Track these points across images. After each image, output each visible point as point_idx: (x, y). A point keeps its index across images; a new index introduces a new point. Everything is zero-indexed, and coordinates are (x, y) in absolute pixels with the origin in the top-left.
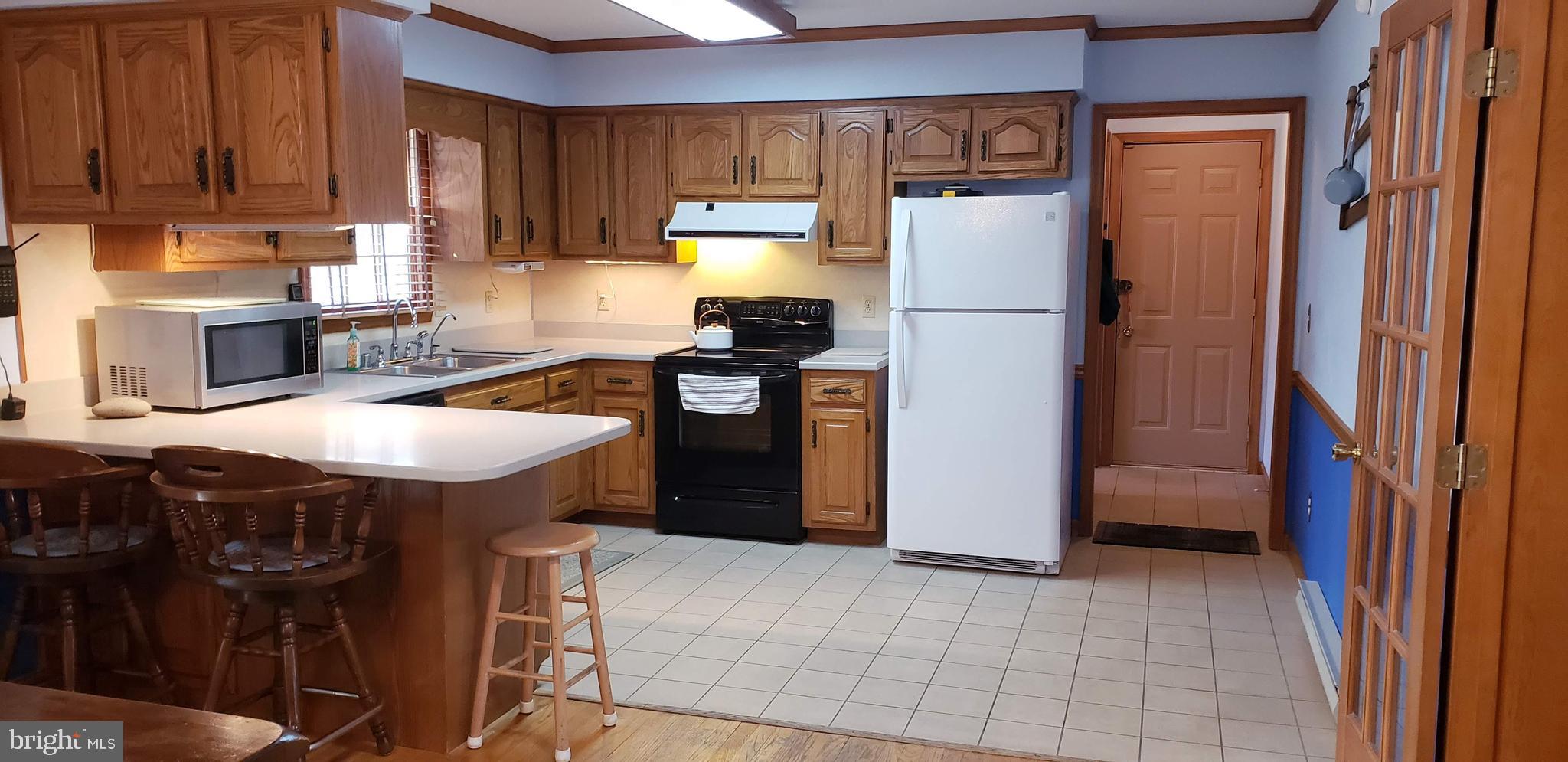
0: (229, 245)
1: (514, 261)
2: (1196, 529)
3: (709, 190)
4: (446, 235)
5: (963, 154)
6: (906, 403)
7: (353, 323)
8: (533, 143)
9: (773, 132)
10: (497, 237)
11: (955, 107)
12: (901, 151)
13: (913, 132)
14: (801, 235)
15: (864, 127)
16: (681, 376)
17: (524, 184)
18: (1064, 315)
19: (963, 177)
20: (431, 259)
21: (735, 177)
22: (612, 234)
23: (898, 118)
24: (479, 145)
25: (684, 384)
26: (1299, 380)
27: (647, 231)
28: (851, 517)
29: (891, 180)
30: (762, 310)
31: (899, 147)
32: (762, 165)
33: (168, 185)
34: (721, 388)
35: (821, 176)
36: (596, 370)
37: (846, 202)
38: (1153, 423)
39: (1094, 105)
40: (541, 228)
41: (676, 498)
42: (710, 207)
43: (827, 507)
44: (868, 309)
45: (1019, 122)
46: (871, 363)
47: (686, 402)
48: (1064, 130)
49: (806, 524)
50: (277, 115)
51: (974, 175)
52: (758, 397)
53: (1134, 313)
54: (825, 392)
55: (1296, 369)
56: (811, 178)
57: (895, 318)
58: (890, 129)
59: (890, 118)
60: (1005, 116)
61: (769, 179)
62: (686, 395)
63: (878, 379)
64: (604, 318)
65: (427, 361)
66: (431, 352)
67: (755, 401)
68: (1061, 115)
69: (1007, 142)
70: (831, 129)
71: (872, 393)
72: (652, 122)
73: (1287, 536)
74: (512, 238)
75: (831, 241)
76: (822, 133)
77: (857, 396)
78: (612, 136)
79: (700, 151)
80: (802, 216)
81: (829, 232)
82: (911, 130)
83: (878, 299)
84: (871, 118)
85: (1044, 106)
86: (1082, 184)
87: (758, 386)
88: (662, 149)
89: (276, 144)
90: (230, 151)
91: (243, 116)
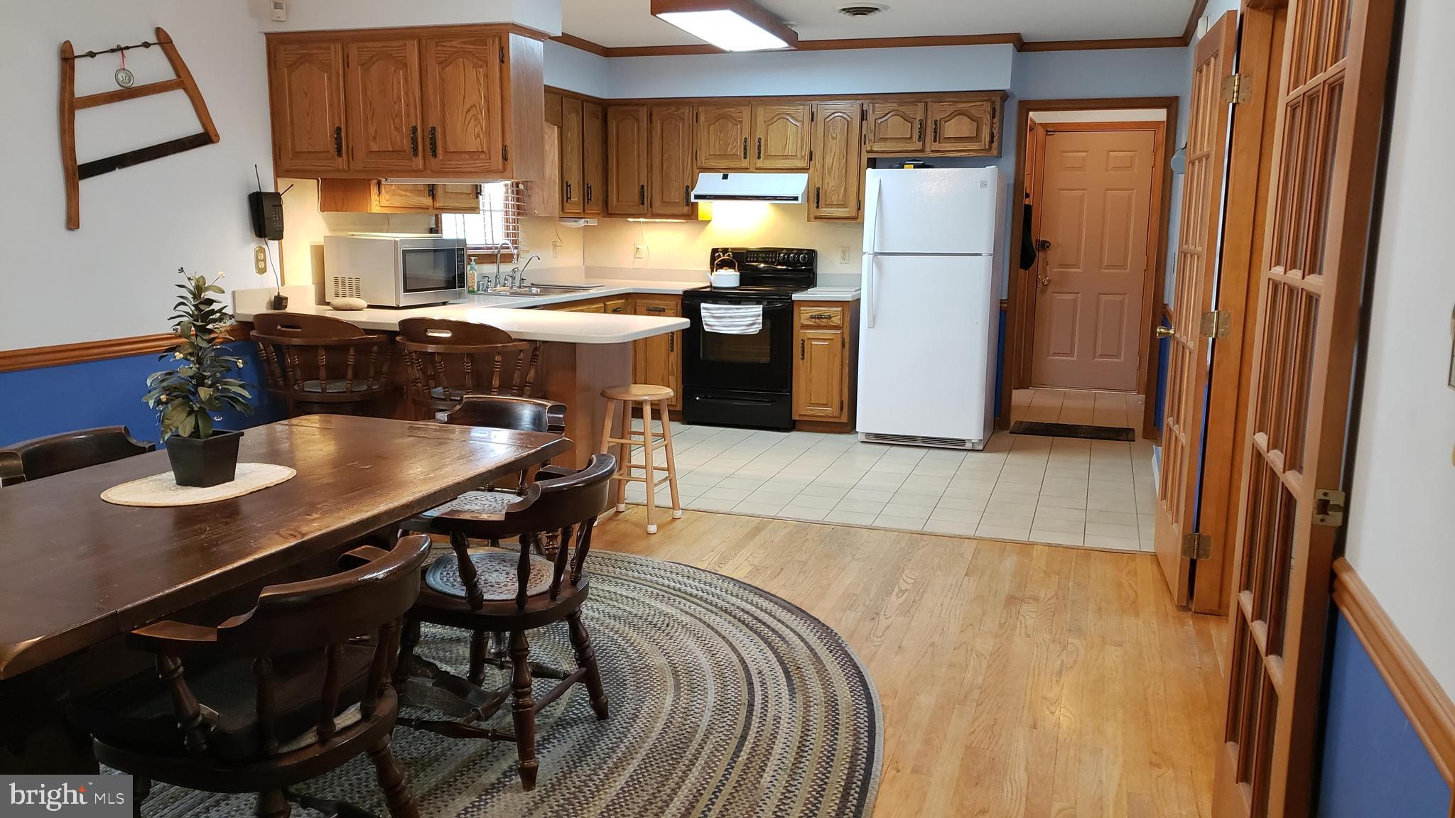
0: (407, 196)
1: (577, 217)
2: (1090, 426)
3: (724, 164)
4: (530, 196)
5: (920, 137)
6: (873, 323)
7: (473, 258)
8: (593, 126)
9: (775, 119)
10: (568, 198)
11: (914, 102)
12: (873, 134)
13: (882, 120)
14: (796, 198)
15: (845, 116)
16: (703, 305)
17: (585, 158)
18: (992, 257)
19: (919, 155)
20: (519, 214)
21: (745, 154)
22: (649, 198)
23: (871, 110)
24: (556, 127)
25: (704, 311)
26: (1167, 311)
27: (677, 196)
28: (830, 411)
29: (865, 157)
30: (762, 258)
31: (871, 131)
32: (766, 145)
33: (389, 151)
34: (733, 315)
35: (811, 153)
36: (638, 301)
37: (830, 173)
38: (1064, 354)
39: (1020, 102)
40: (597, 192)
41: (698, 398)
42: (725, 177)
43: (811, 404)
44: (844, 258)
45: (962, 113)
46: (847, 296)
47: (707, 325)
48: (995, 120)
49: (795, 417)
50: (467, 106)
51: (928, 153)
52: (761, 321)
53: (1050, 266)
54: (812, 317)
55: (1165, 303)
56: (803, 155)
57: (866, 259)
58: (865, 117)
59: (864, 109)
60: (951, 109)
61: (771, 156)
62: (706, 319)
63: (852, 308)
64: (638, 264)
65: (518, 290)
66: (520, 284)
67: (759, 324)
68: (994, 109)
69: (954, 128)
70: (820, 117)
71: (847, 319)
72: (682, 111)
73: (1156, 428)
74: (576, 199)
75: (818, 203)
76: (812, 120)
77: (836, 320)
78: (651, 122)
79: (719, 133)
80: (796, 184)
81: (816, 196)
82: (880, 118)
83: (853, 249)
84: (852, 109)
85: (981, 101)
86: (1009, 162)
87: (761, 312)
88: (689, 132)
89: (467, 123)
90: (434, 128)
91: (443, 105)
